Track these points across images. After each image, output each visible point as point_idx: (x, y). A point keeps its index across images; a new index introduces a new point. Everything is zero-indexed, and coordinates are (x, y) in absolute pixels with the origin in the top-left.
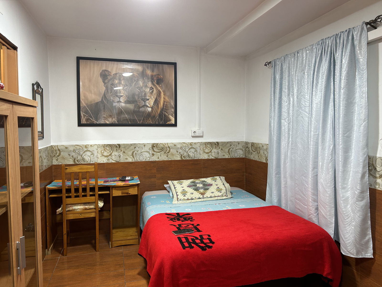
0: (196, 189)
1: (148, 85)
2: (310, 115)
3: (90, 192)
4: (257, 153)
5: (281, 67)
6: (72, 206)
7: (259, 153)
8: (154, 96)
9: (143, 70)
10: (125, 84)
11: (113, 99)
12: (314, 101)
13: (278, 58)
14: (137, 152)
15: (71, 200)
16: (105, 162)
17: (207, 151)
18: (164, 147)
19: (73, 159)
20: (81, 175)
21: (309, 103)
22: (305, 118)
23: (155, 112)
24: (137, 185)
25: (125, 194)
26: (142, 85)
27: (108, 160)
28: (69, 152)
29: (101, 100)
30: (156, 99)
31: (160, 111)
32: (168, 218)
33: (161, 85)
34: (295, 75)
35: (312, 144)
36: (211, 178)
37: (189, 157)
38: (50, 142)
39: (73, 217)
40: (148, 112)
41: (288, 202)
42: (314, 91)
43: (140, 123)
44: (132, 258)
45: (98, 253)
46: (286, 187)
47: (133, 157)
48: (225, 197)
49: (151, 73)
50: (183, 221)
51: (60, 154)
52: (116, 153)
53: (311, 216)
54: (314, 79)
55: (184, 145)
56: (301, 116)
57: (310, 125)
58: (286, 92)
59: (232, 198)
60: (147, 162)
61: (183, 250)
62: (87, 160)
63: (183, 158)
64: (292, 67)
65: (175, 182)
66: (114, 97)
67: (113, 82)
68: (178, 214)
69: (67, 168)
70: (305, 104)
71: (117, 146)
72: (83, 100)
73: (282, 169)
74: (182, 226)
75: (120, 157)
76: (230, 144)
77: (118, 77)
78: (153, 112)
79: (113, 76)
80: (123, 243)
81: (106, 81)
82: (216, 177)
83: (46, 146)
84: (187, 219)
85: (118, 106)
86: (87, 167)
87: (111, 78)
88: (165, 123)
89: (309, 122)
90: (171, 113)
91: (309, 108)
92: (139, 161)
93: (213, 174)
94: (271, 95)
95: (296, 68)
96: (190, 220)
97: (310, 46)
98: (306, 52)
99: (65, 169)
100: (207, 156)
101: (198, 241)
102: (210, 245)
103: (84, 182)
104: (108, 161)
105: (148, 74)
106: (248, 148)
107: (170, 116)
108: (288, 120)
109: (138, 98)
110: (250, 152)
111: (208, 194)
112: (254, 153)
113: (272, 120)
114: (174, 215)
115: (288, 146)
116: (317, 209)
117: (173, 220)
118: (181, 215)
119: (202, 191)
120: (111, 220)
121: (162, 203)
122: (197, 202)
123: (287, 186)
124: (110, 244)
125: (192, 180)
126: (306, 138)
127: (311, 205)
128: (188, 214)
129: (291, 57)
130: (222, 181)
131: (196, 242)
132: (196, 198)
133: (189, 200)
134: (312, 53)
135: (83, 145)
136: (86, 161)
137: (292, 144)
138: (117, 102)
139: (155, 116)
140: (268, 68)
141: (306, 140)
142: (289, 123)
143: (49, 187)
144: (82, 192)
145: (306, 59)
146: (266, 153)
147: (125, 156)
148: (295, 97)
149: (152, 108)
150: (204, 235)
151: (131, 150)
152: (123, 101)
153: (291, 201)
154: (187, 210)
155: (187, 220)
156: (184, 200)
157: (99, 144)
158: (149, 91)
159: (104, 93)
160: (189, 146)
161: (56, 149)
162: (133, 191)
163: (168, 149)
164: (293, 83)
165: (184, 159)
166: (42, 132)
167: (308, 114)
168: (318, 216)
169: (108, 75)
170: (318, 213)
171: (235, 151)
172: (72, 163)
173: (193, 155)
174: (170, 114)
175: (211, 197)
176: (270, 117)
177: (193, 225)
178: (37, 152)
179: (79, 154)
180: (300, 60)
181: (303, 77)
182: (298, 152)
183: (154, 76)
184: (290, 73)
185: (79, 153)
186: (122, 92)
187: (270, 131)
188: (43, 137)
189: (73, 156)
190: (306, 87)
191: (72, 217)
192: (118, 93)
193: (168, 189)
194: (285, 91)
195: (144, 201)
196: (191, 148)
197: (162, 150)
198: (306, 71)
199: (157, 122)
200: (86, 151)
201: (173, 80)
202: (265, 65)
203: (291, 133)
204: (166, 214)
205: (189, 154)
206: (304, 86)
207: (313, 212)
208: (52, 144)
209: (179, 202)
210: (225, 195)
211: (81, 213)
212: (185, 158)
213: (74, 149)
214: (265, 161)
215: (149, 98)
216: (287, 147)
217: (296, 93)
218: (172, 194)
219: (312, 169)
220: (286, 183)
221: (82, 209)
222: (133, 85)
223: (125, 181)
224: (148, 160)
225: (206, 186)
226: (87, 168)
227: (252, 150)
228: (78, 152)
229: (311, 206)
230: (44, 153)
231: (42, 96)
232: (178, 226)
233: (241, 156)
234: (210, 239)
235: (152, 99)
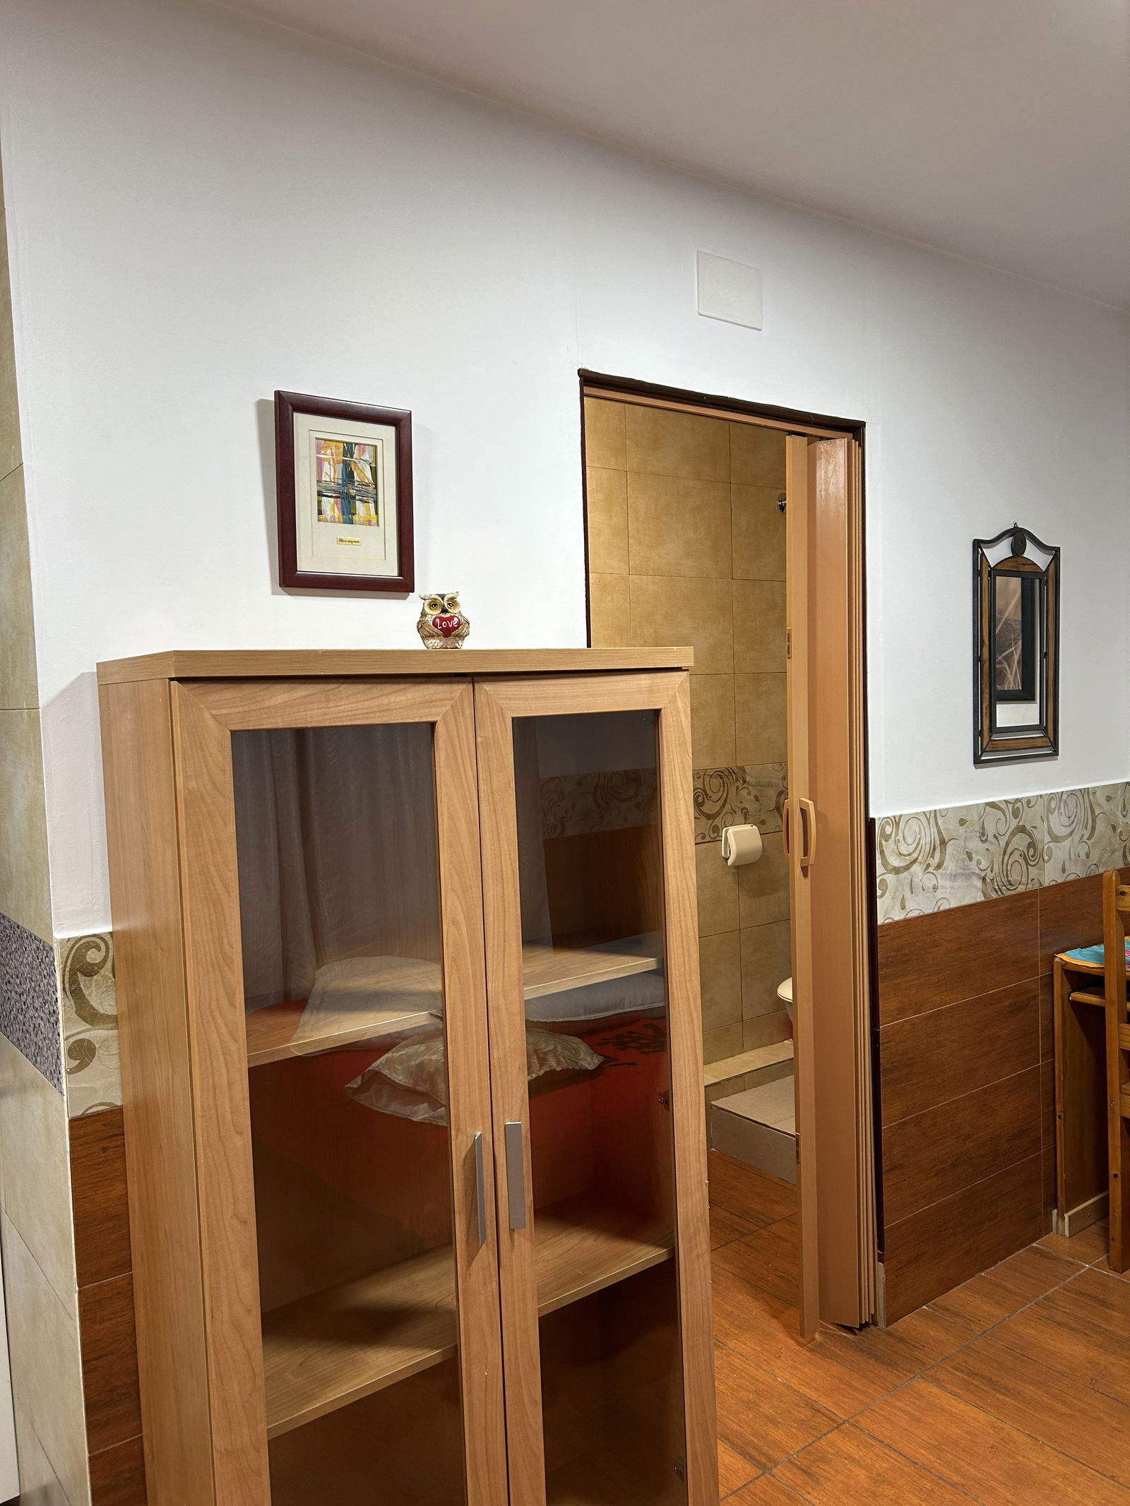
69: (1126, 890)
99: (1116, 895)
143: (1075, 958)
166: (1045, 731)
188: (1056, 753)
230: (1054, 818)
231: (1050, 578)
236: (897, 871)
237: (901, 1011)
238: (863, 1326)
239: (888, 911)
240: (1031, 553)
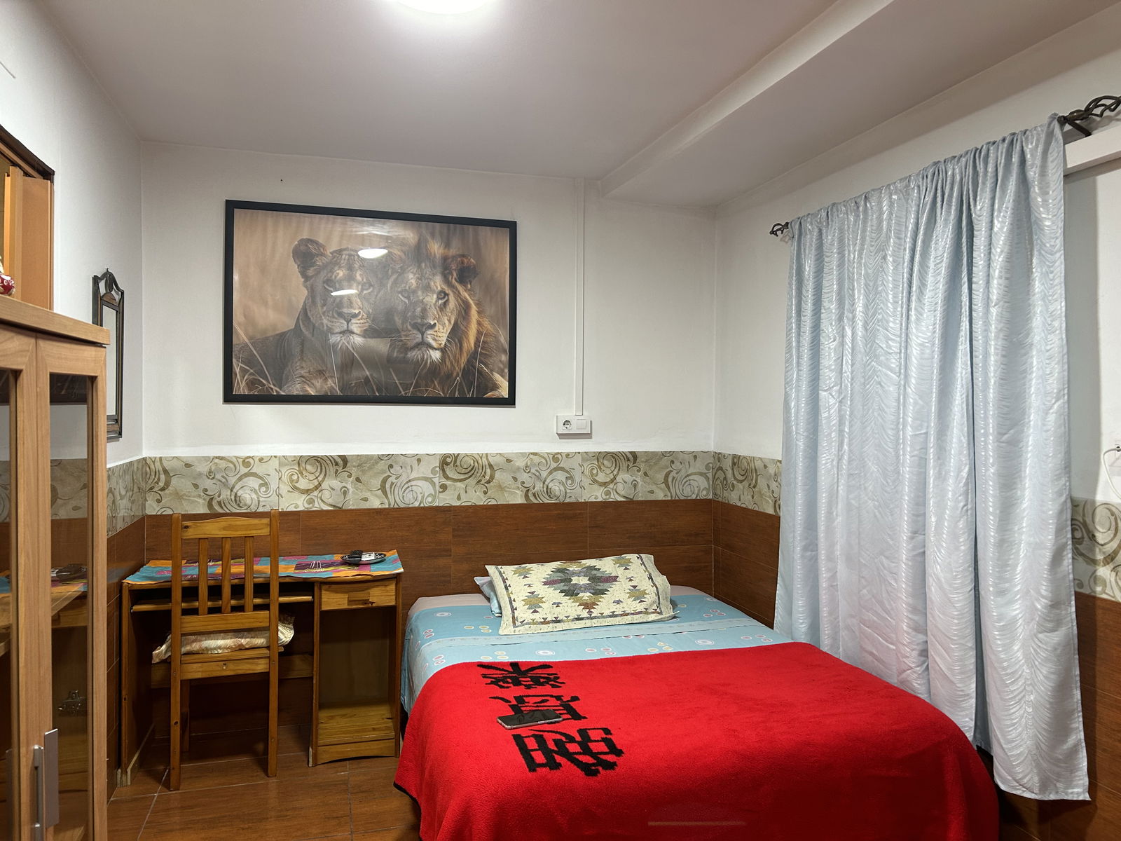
0: (570, 590)
1: (432, 284)
2: (902, 377)
3: (255, 597)
4: (750, 485)
5: (817, 240)
6: (199, 638)
7: (754, 487)
8: (450, 317)
9: (419, 240)
10: (365, 280)
11: (329, 324)
12: (915, 338)
13: (809, 214)
14: (397, 478)
15: (196, 620)
16: (301, 508)
17: (601, 477)
18: (476, 464)
19: (208, 498)
20: (228, 546)
21: (900, 343)
22: (888, 386)
23: (451, 363)
24: (396, 578)
25: (359, 604)
26: (415, 284)
27: (311, 501)
28: (195, 478)
29: (293, 327)
30: (454, 324)
31: (468, 361)
32: (485, 676)
33: (469, 286)
34: (860, 263)
35: (908, 461)
36: (612, 558)
37: (549, 496)
38: (140, 449)
39: (202, 672)
40: (432, 361)
41: (841, 632)
42: (913, 310)
43: (406, 394)
44: (375, 796)
45: (273, 781)
46: (833, 587)
47: (385, 493)
48: (653, 617)
49: (441, 251)
50: (528, 687)
51: (167, 484)
52: (335, 481)
53: (908, 675)
54: (914, 275)
55: (536, 459)
56: (875, 380)
57: (902, 408)
58: (832, 312)
59: (674, 617)
60: (424, 508)
61: (530, 774)
62: (249, 502)
63: (532, 498)
64: (849, 240)
65: (508, 570)
66: (334, 317)
67: (329, 275)
68: (515, 665)
69: (187, 525)
70: (889, 347)
71: (339, 460)
72: (239, 324)
73: (822, 535)
74: (528, 703)
75: (345, 493)
76: (670, 457)
77: (345, 259)
78: (445, 364)
79: (330, 258)
80: (351, 751)
81: (310, 272)
82: (628, 556)
83: (128, 458)
84: (542, 680)
85: (343, 343)
86: (246, 523)
87: (323, 263)
88: (480, 396)
89: (899, 398)
90: (499, 368)
91: (900, 358)
92: (402, 506)
93: (620, 547)
94: (789, 318)
95: (862, 244)
96: (551, 685)
97: (901, 180)
98: (890, 197)
99: (182, 529)
100: (603, 494)
101: (573, 748)
102: (611, 758)
103: (237, 568)
104: (311, 505)
105: (433, 254)
106: (724, 472)
107: (494, 373)
108: (839, 390)
109: (403, 324)
110: (729, 482)
111: (605, 605)
112: (740, 486)
113: (791, 389)
114: (503, 670)
115: (838, 468)
116: (924, 653)
117: (501, 683)
118: (523, 669)
119: (586, 596)
120: (314, 682)
121: (470, 633)
122: (572, 631)
123: (837, 585)
124: (311, 754)
125: (559, 563)
126: (890, 445)
127: (906, 640)
128: (545, 666)
129: (847, 211)
130: (645, 566)
131: (567, 749)
132: (568, 617)
133: (549, 623)
134: (908, 199)
135: (237, 457)
136: (246, 505)
137: (850, 461)
138: (341, 333)
139: (452, 374)
140: (781, 240)
141: (891, 450)
142: (842, 399)
143: (134, 580)
144: (232, 599)
145: (890, 218)
146: (774, 485)
147: (361, 492)
148: (860, 324)
149: (443, 350)
150: (593, 729)
151: (379, 473)
152: (359, 329)
153: (848, 628)
154: (541, 652)
155: (542, 684)
156: (534, 622)
157: (284, 456)
158: (434, 301)
159: (303, 308)
160: (549, 462)
161: (157, 470)
162: (382, 597)
163: (488, 471)
164: (854, 286)
165: (536, 502)
166: (117, 419)
167: (895, 376)
168: (928, 674)
169: (317, 255)
170: (928, 665)
171: (685, 480)
172: (202, 509)
173: (562, 488)
174: (497, 369)
175: (613, 615)
176: (787, 383)
177: (559, 698)
178: (102, 476)
179: (225, 485)
180: (872, 220)
181: (881, 269)
182: (866, 485)
183: (450, 260)
184: (844, 256)
185: (223, 480)
186: (355, 305)
187: (787, 421)
188: (120, 434)
189: (206, 490)
190: (890, 296)
191: (199, 672)
192: (343, 307)
193: (486, 589)
194: (829, 308)
195: (413, 627)
196: (556, 469)
197: (470, 474)
198: (890, 252)
199: (457, 393)
200: (246, 475)
201: (506, 271)
202: (773, 232)
203: (847, 430)
204: (478, 666)
205: (550, 486)
206: (883, 294)
207: (913, 662)
208: (146, 453)
209: (518, 629)
210: (656, 610)
211: (225, 661)
212: (536, 499)
213: (210, 469)
214: (771, 511)
215: (436, 321)
216: (835, 469)
217: (863, 313)
218: (497, 605)
219: (909, 534)
220: (833, 577)
221: (227, 648)
222: (389, 285)
223: (358, 564)
224: (428, 502)
225: (600, 584)
226: (248, 527)
227: (734, 477)
228: (223, 477)
229: (904, 645)
230: (121, 483)
232: (514, 702)
233: (703, 495)
234: (609, 743)
235: (444, 325)
240: (114, 290)
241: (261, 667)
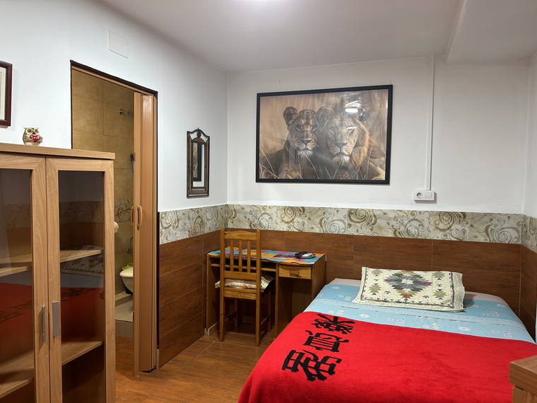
0: (398, 286)
1: (346, 123)
3: (251, 266)
6: (231, 280)
8: (354, 139)
10: (314, 124)
11: (298, 146)
14: (327, 219)
15: (230, 273)
16: (285, 230)
18: (367, 214)
19: (250, 222)
23: (355, 162)
24: (312, 266)
25: (294, 276)
26: (337, 124)
28: (245, 214)
29: (283, 148)
30: (357, 142)
31: (363, 161)
32: (315, 320)
33: (365, 122)
37: (409, 235)
38: (225, 200)
40: (345, 162)
43: (332, 178)
45: (258, 349)
47: (322, 226)
48: (445, 309)
50: (330, 330)
51: (235, 216)
52: (299, 219)
55: (401, 214)
59: (463, 311)
60: (340, 235)
61: (281, 370)
62: (265, 225)
63: (398, 235)
65: (370, 270)
66: (300, 143)
67: (299, 122)
68: (336, 318)
69: (227, 233)
71: (301, 209)
72: (262, 147)
74: (320, 337)
75: (304, 225)
76: (490, 217)
77: (305, 115)
78: (352, 163)
79: (299, 115)
81: (290, 123)
82: (443, 272)
84: (341, 328)
85: (304, 154)
86: (247, 234)
87: (296, 118)
88: (369, 179)
90: (379, 164)
92: (329, 233)
96: (343, 332)
99: (225, 234)
100: (442, 236)
101: (312, 364)
102: (325, 374)
103: (245, 253)
104: (289, 229)
106: (526, 228)
107: (377, 167)
109: (331, 143)
110: (528, 234)
111: (417, 297)
112: (532, 237)
114: (328, 319)
117: (319, 325)
118: (338, 321)
125: (399, 271)
128: (352, 322)
130: (452, 279)
132: (392, 300)
133: (380, 301)
135: (260, 206)
136: (264, 227)
138: (303, 150)
139: (355, 168)
143: (213, 254)
144: (242, 266)
147: (312, 225)
149: (351, 156)
150: (334, 358)
151: (319, 216)
152: (311, 148)
155: (339, 330)
156: (371, 299)
157: (278, 206)
158: (347, 131)
159: (287, 139)
160: (408, 216)
161: (232, 210)
162: (305, 274)
163: (373, 219)
165: (400, 237)
166: (206, 188)
169: (293, 114)
171: (501, 231)
172: (248, 227)
173: (416, 231)
175: (420, 304)
177: (338, 338)
179: (256, 217)
186: (309, 136)
188: (208, 195)
189: (249, 219)
191: (230, 295)
192: (304, 137)
196: (412, 220)
197: (363, 220)
199: (357, 178)
200: (264, 214)
204: (319, 315)
205: (409, 229)
208: (228, 203)
209: (363, 301)
210: (449, 305)
211: (240, 292)
212: (401, 235)
213: (251, 210)
215: (347, 142)
221: (241, 287)
222: (325, 125)
223: (299, 258)
224: (342, 232)
225: (418, 285)
226: (248, 236)
227: (530, 231)
228: (255, 214)
230: (207, 214)
231: (207, 145)
232: (314, 336)
233: (514, 241)
234: (332, 366)
235: (351, 143)
236: (165, 228)
237: (166, 271)
238: (152, 370)
239: (163, 241)
240: (202, 137)
241: (253, 297)
